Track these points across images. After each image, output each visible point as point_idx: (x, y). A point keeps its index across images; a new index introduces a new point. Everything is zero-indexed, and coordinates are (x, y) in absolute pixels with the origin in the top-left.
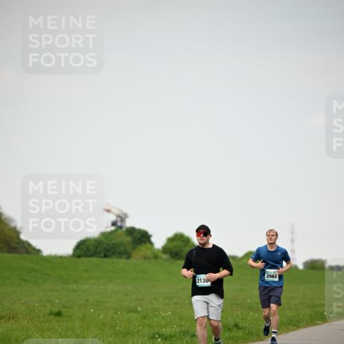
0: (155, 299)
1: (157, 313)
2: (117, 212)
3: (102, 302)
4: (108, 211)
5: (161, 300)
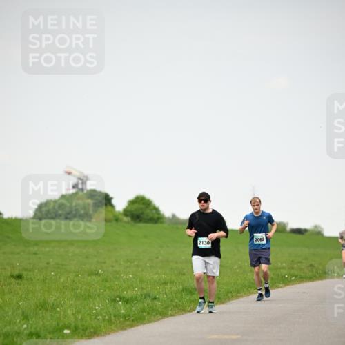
0: (117, 261)
1: (118, 276)
2: (78, 174)
3: (63, 265)
4: (69, 173)
5: (122, 263)
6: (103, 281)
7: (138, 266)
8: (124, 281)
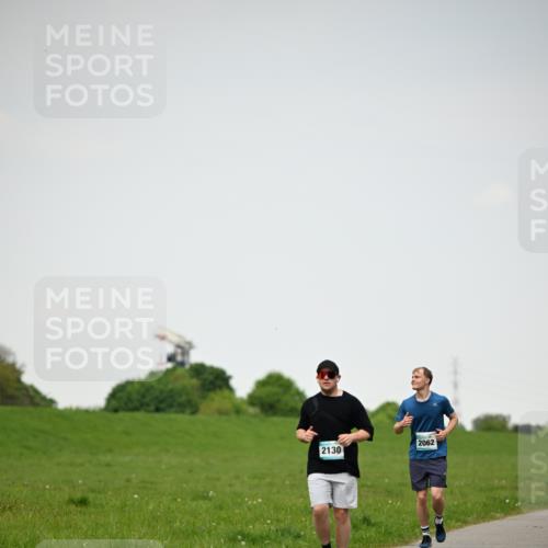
1: (239, 500)
2: (176, 340)
3: (152, 483)
4: (163, 338)
5: (246, 479)
6: (216, 508)
7: (271, 485)
8: (249, 509)
